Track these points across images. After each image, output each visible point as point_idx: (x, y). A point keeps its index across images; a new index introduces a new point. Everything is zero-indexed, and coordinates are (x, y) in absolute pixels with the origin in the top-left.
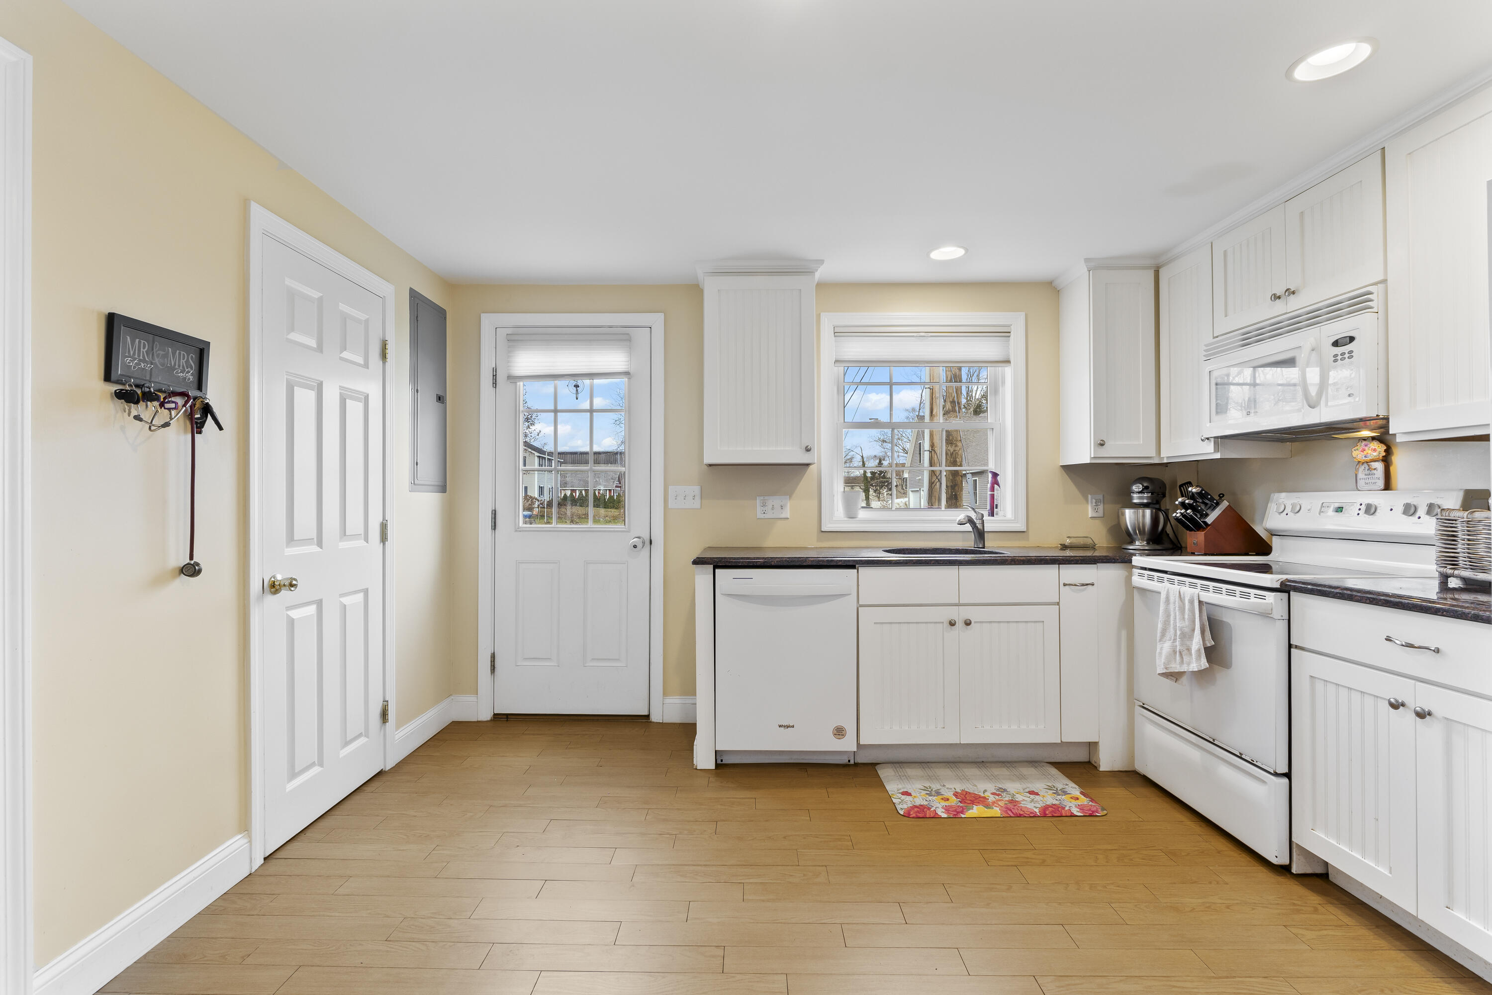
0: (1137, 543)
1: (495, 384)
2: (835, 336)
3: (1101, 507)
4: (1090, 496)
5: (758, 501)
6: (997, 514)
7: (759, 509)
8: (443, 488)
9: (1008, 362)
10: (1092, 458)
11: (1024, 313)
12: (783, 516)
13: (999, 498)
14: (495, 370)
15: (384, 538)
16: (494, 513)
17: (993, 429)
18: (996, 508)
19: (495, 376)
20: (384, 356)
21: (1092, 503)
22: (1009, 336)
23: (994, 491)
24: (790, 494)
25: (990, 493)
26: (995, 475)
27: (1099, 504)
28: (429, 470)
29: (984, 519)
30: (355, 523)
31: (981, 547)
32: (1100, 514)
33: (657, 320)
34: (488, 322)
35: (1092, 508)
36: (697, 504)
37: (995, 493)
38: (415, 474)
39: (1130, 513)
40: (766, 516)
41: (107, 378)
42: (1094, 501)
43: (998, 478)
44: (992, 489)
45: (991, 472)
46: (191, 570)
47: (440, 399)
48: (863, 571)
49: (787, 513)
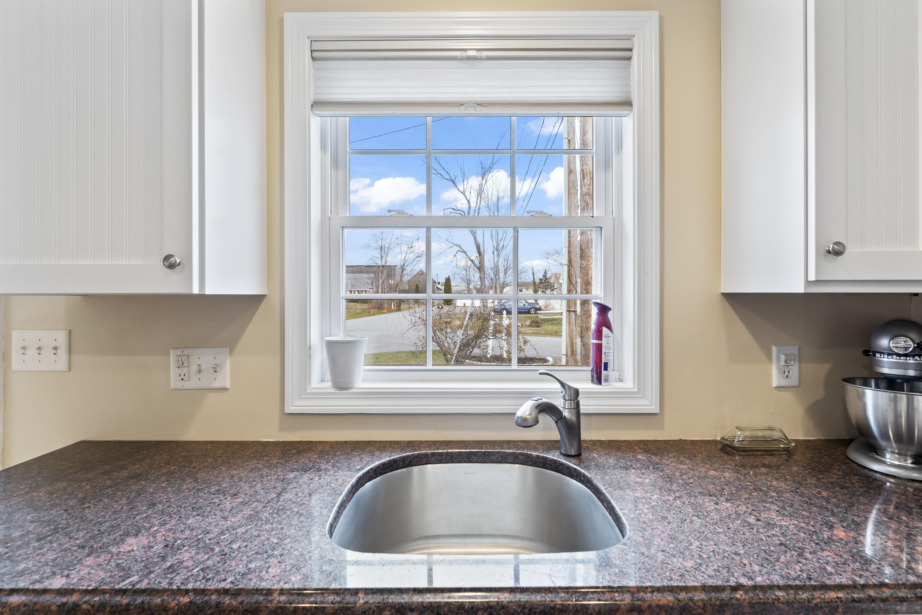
0: (888, 457)
2: (313, 59)
3: (795, 369)
4: (774, 349)
5: (173, 357)
6: (606, 380)
7: (174, 372)
9: (628, 104)
10: (808, 283)
11: (654, 15)
12: (217, 384)
13: (611, 351)
17: (601, 228)
18: (606, 369)
21: (778, 360)
22: (629, 59)
23: (601, 339)
24: (230, 345)
25: (595, 341)
26: (604, 310)
27: (792, 363)
29: (579, 398)
31: (573, 454)
32: (794, 380)
35: (779, 369)
36: (60, 362)
37: (604, 342)
39: (876, 399)
40: (187, 385)
42: (783, 357)
43: (610, 315)
44: (599, 335)
45: (596, 304)
49: (224, 379)
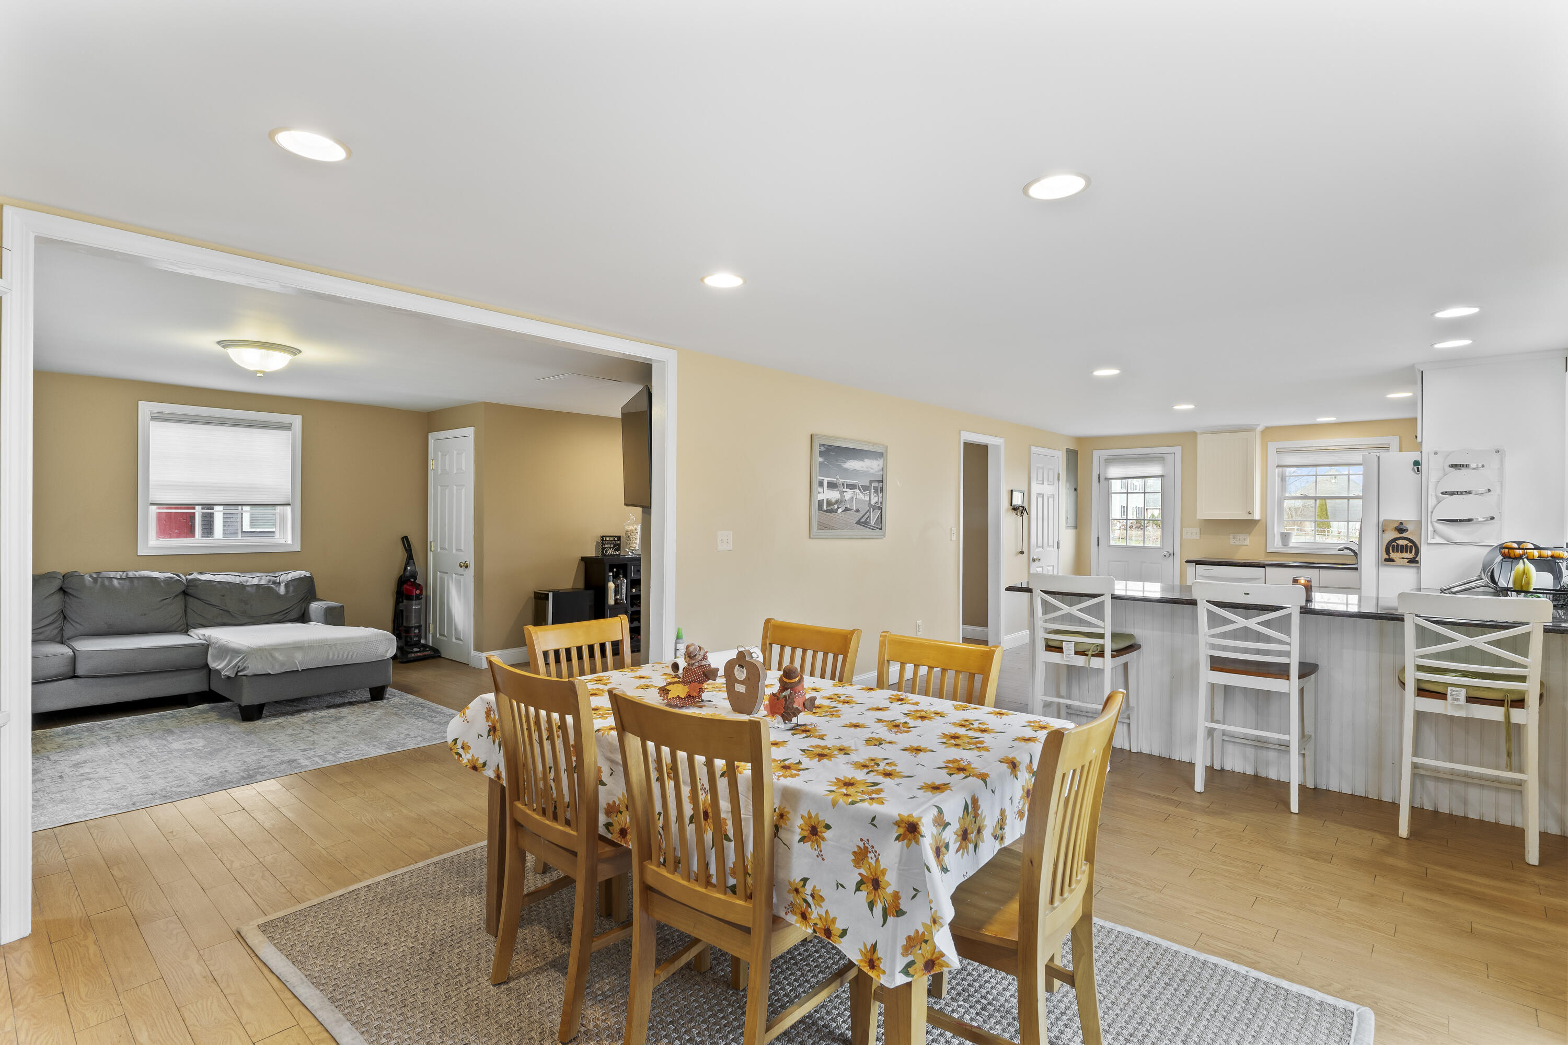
1: (1099, 481)
2: (1277, 454)
5: (1231, 536)
7: (1232, 540)
8: (1076, 528)
11: (1398, 437)
12: (1244, 544)
14: (1099, 475)
15: (1058, 548)
16: (1098, 538)
19: (1099, 478)
20: (1059, 479)
22: (1389, 449)
24: (1250, 534)
28: (1071, 522)
30: (1051, 543)
33: (1178, 450)
34: (1096, 454)
36: (1198, 537)
38: (1067, 523)
40: (1236, 544)
41: (1011, 505)
46: (1022, 553)
47: (1076, 490)
48: (1268, 569)
49: (1247, 542)
